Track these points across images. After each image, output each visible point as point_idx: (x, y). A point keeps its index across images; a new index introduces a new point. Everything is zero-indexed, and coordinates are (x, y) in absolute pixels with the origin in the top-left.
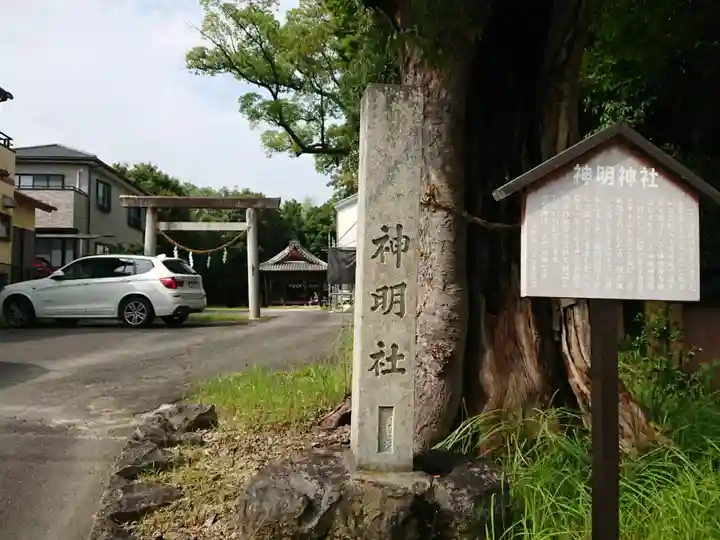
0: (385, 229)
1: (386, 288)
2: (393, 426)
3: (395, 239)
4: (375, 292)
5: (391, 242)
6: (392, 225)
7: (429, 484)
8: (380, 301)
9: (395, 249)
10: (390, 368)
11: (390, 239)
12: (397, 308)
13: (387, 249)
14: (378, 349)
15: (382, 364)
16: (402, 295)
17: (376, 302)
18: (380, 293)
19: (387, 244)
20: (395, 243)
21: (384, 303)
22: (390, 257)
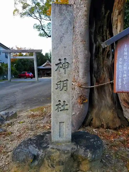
0: (60, 60)
1: (61, 81)
2: (64, 128)
3: (64, 64)
4: (57, 83)
5: (62, 65)
6: (62, 58)
7: (76, 148)
8: (59, 86)
9: (64, 67)
10: (63, 109)
11: (62, 64)
12: (65, 88)
13: (61, 67)
14: (59, 103)
15: (60, 108)
16: (67, 83)
17: (58, 87)
18: (59, 83)
19: (61, 66)
20: (64, 65)
21: (60, 87)
22: (62, 70)
